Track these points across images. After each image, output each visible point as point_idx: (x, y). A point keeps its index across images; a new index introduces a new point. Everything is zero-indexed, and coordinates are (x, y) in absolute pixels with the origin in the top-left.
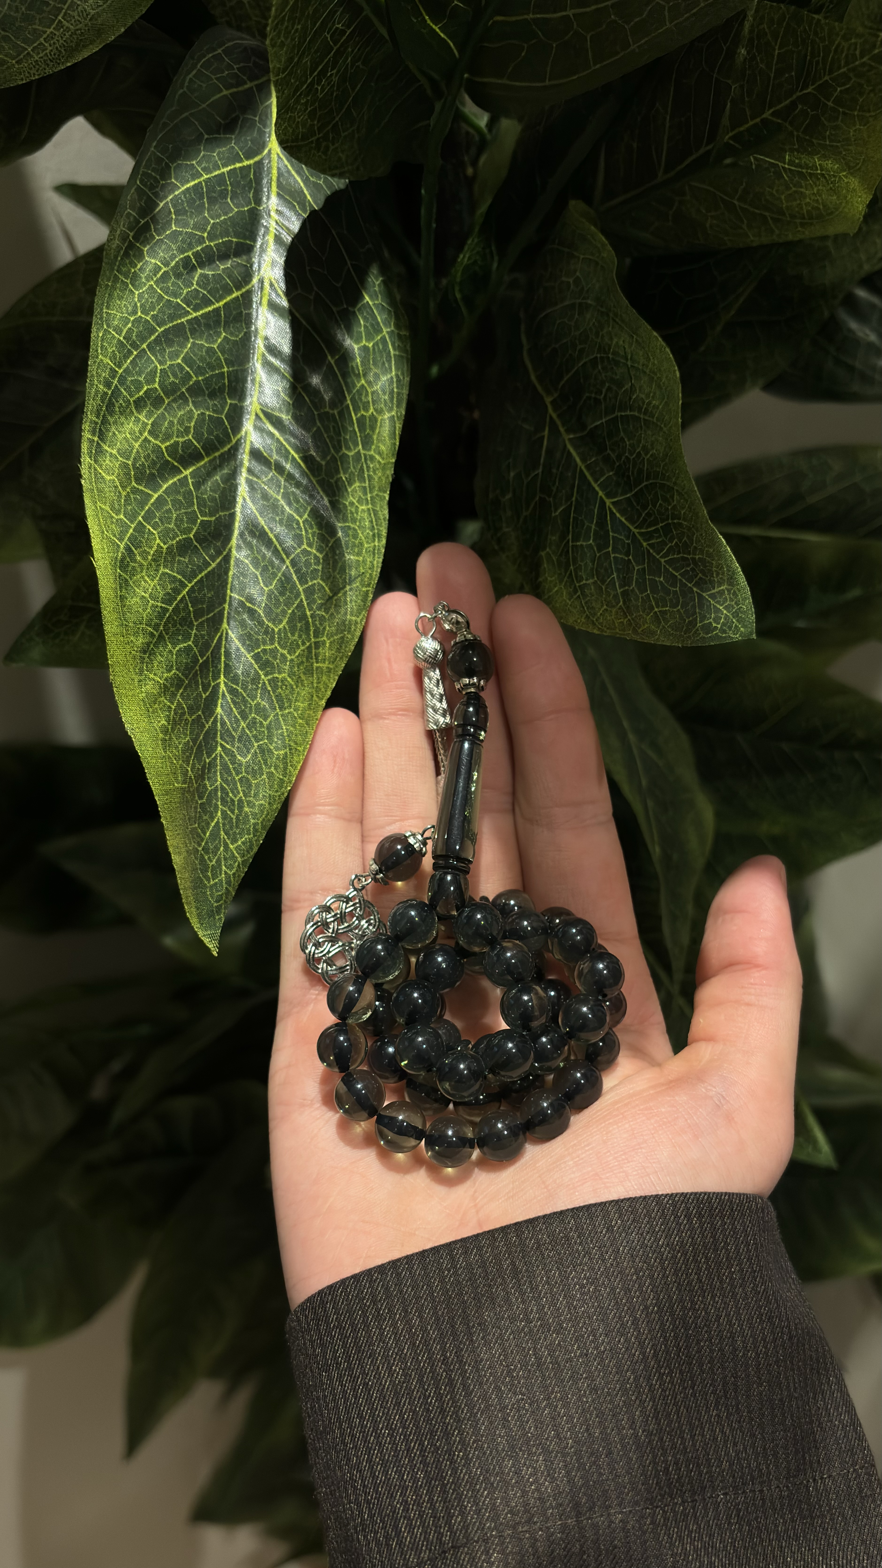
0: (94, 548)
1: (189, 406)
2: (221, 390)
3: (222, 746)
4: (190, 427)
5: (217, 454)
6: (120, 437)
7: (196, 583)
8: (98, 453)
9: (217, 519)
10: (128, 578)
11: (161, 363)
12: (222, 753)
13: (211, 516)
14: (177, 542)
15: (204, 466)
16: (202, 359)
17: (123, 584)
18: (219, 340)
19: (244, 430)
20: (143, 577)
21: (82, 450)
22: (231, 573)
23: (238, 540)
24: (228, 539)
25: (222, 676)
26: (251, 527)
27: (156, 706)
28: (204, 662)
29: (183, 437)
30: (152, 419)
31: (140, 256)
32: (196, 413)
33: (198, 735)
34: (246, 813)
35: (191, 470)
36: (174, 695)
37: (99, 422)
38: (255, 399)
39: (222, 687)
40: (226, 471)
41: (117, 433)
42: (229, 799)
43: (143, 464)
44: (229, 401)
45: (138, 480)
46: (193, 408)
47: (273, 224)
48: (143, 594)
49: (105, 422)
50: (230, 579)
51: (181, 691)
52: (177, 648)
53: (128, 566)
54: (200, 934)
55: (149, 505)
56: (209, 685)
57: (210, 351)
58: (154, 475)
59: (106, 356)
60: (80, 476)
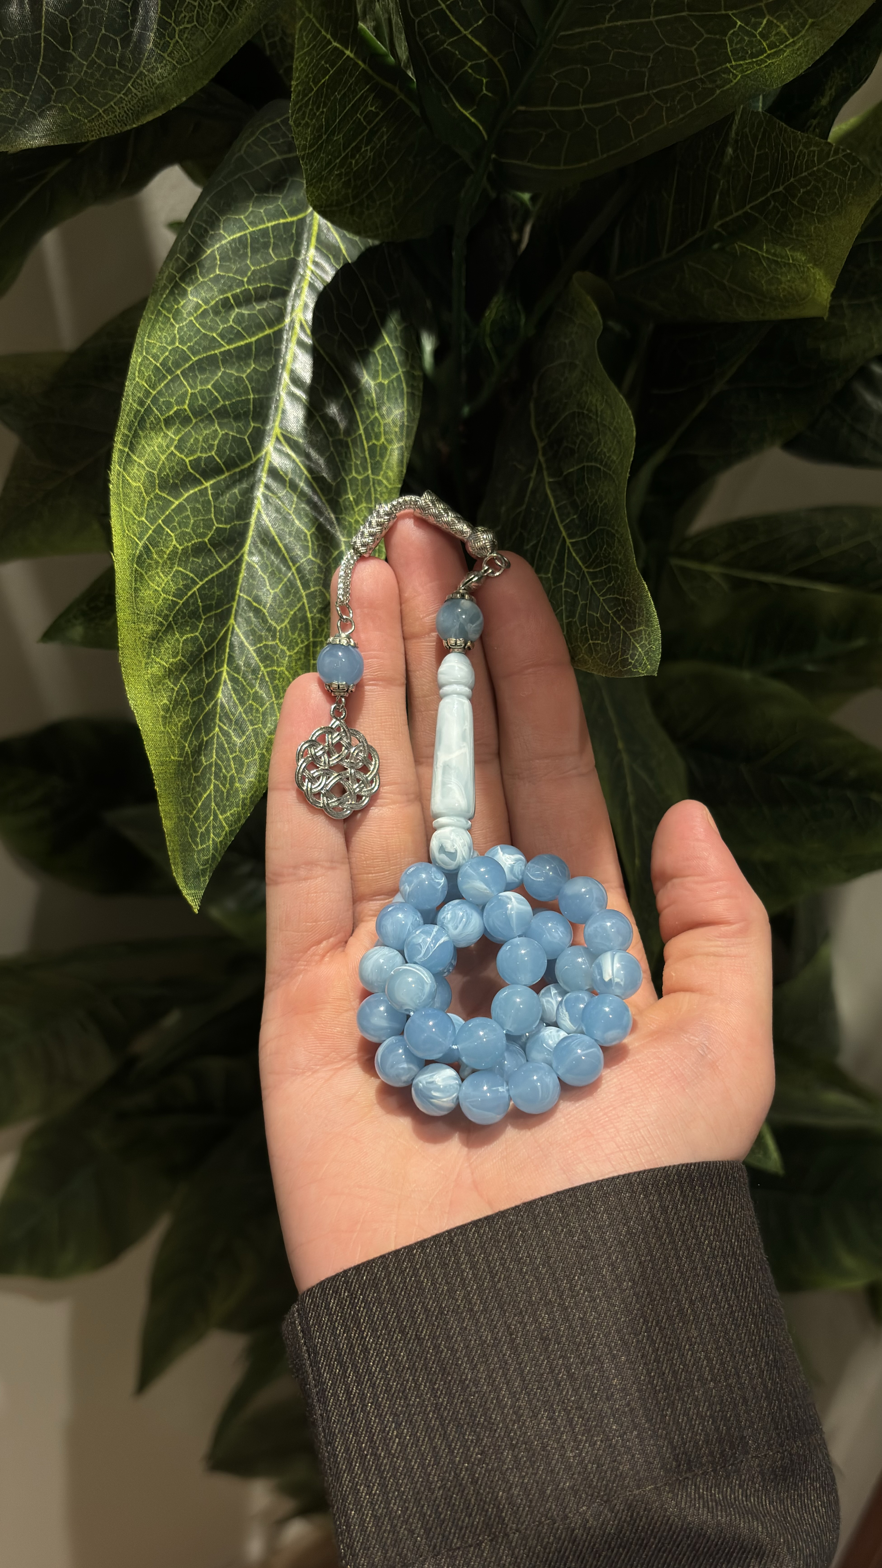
0: (114, 545)
1: (214, 426)
2: (246, 414)
3: (220, 727)
4: (213, 445)
5: (237, 470)
6: (149, 449)
7: (207, 581)
8: (127, 461)
9: (231, 527)
10: (143, 573)
11: (191, 387)
12: (220, 734)
13: (226, 523)
14: (193, 545)
15: (225, 480)
16: (230, 386)
17: (138, 578)
18: (249, 371)
19: (265, 451)
20: (158, 573)
21: (113, 459)
22: (241, 576)
23: (250, 546)
24: (241, 545)
25: (225, 666)
26: (263, 536)
27: (160, 687)
28: (209, 651)
29: (206, 452)
30: (180, 436)
31: (184, 293)
32: (221, 433)
33: (198, 716)
34: (237, 789)
35: (212, 482)
36: (177, 679)
37: (131, 435)
38: (277, 423)
39: (225, 675)
40: (245, 485)
41: (146, 446)
42: (222, 775)
43: (168, 474)
44: (252, 424)
45: (161, 488)
46: (218, 428)
47: (309, 273)
48: (156, 587)
49: (136, 435)
50: (240, 581)
51: (185, 675)
52: (184, 638)
53: (144, 562)
54: (184, 892)
55: (170, 511)
56: (213, 672)
57: (239, 380)
58: (177, 484)
59: (142, 380)
60: (109, 481)
